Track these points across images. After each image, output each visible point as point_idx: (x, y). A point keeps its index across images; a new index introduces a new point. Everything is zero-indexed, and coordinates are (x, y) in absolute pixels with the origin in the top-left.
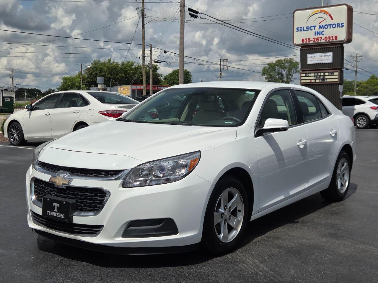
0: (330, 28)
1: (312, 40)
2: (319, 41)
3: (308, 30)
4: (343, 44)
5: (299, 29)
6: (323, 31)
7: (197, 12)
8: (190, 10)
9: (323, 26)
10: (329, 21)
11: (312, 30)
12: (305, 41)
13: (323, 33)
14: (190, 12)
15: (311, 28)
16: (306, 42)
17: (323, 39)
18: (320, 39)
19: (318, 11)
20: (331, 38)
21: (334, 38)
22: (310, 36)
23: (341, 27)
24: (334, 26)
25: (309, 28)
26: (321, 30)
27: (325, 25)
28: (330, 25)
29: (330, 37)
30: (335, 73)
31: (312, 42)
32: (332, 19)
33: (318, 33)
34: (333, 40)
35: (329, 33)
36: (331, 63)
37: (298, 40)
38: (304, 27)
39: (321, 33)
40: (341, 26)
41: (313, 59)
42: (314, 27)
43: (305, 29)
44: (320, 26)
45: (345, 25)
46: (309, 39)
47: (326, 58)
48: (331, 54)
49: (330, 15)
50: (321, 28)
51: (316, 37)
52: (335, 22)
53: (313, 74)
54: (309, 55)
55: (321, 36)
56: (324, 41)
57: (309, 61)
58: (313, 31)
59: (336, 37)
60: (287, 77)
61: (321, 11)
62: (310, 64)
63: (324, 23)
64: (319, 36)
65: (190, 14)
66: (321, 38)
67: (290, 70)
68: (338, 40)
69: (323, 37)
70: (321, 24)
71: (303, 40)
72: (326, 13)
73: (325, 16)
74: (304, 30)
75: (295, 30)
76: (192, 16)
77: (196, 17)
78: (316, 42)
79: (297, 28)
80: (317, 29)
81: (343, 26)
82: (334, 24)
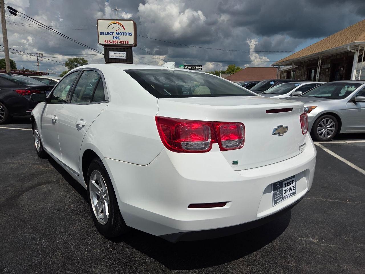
0: (123, 35)
1: (112, 42)
2: (117, 44)
4: (131, 47)
5: (102, 33)
6: (119, 37)
7: (17, 11)
8: (9, 7)
9: (118, 33)
10: (122, 30)
11: (111, 35)
12: (107, 42)
13: (119, 38)
14: (10, 10)
15: (111, 34)
16: (108, 43)
17: (119, 42)
18: (117, 42)
19: (115, 22)
20: (125, 42)
21: (126, 42)
22: (110, 39)
25: (109, 34)
26: (118, 36)
28: (123, 33)
29: (123, 41)
31: (111, 43)
32: (124, 29)
33: (115, 37)
34: (125, 43)
35: (123, 39)
36: (125, 59)
37: (102, 41)
38: (105, 32)
40: (130, 34)
41: (113, 55)
42: (113, 33)
43: (106, 34)
44: (116, 33)
45: (133, 34)
46: (110, 41)
47: (122, 55)
48: (125, 53)
50: (117, 35)
51: (114, 40)
52: (126, 31)
54: (110, 52)
55: (118, 40)
56: (120, 43)
57: (111, 56)
59: (128, 42)
61: (116, 22)
62: (111, 59)
63: (119, 31)
64: (116, 40)
65: (9, 11)
66: (118, 41)
68: (129, 43)
70: (117, 32)
71: (105, 41)
72: (120, 24)
73: (120, 26)
74: (106, 35)
75: (99, 34)
76: (12, 13)
77: (16, 15)
78: (115, 43)
79: (101, 33)
80: (115, 35)
81: (131, 35)
82: (126, 33)
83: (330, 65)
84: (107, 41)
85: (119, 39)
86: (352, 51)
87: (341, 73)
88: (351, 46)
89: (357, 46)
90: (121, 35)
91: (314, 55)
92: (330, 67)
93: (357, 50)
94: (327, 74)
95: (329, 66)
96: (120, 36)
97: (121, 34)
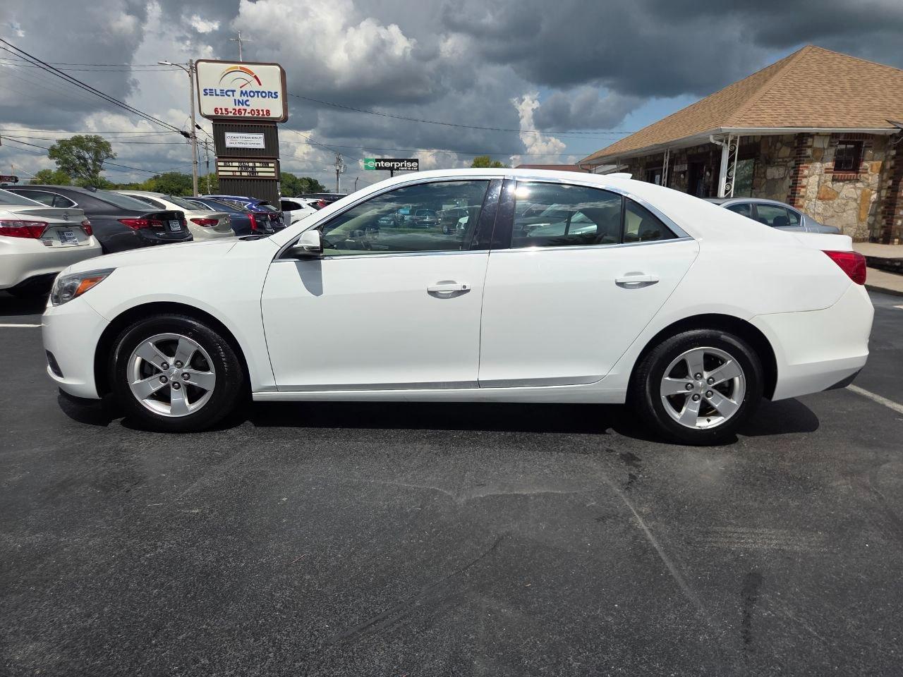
0: (258, 97)
1: (231, 112)
2: (243, 115)
3: (224, 95)
4: (275, 122)
5: (208, 91)
6: (248, 100)
9: (246, 92)
10: (254, 86)
11: (229, 96)
12: (220, 111)
13: (248, 103)
15: (228, 93)
16: (222, 113)
17: (249, 113)
18: (243, 112)
19: (236, 67)
20: (261, 113)
21: (265, 113)
22: (228, 105)
23: (275, 98)
24: (264, 94)
25: (224, 93)
26: (245, 98)
27: (251, 92)
28: (258, 92)
29: (258, 111)
30: (270, 165)
31: (230, 115)
32: (260, 84)
33: (239, 101)
34: (263, 115)
35: (257, 105)
36: (263, 149)
37: (208, 110)
38: (215, 90)
39: (245, 103)
40: (273, 95)
41: (234, 140)
42: (233, 91)
43: (218, 92)
44: (242, 92)
45: (280, 94)
46: (226, 110)
47: (255, 141)
48: (262, 136)
49: (256, 77)
50: (244, 95)
51: (237, 108)
52: (265, 88)
53: (237, 164)
54: (227, 134)
55: (245, 107)
56: (250, 115)
57: (228, 144)
58: (232, 99)
59: (268, 112)
60: (94, 164)
61: (241, 68)
62: (231, 148)
63: (247, 88)
64: (241, 107)
66: (245, 110)
67: (97, 153)
68: (271, 116)
69: (249, 110)
70: (244, 89)
71: (216, 110)
72: (250, 73)
73: (249, 78)
74: (216, 95)
75: (202, 92)
78: (238, 115)
79: (205, 90)
80: (237, 96)
81: (276, 97)
82: (263, 92)
83: (686, 165)
84: (221, 109)
85: (249, 105)
86: (718, 143)
87: (707, 181)
88: (715, 135)
89: (727, 134)
90: (253, 96)
91: (655, 147)
92: (686, 169)
93: (727, 143)
94: (682, 183)
95: (685, 167)
96: (249, 98)
97: (252, 94)
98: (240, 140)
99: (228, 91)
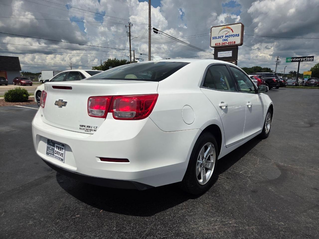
0: (231, 37)
1: (221, 44)
2: (225, 45)
3: (219, 38)
4: (237, 46)
5: (214, 38)
6: (228, 39)
7: (158, 30)
8: (154, 29)
9: (227, 36)
10: (231, 33)
14: (154, 30)
15: (221, 37)
16: (218, 45)
17: (227, 44)
18: (225, 43)
19: (225, 27)
20: (232, 43)
21: (233, 43)
23: (238, 36)
24: (234, 36)
25: (219, 37)
26: (226, 38)
27: (229, 36)
28: (232, 35)
30: (233, 63)
32: (233, 32)
33: (224, 40)
34: (233, 44)
35: (231, 40)
36: (231, 57)
37: (213, 44)
39: (227, 40)
40: (237, 36)
41: (221, 54)
42: (223, 36)
43: (217, 38)
44: (226, 36)
45: (240, 35)
46: (219, 43)
47: (229, 54)
48: (231, 52)
49: (232, 30)
50: (226, 37)
51: (223, 42)
52: (235, 33)
54: (219, 53)
55: (226, 41)
56: (228, 44)
57: (219, 56)
58: (222, 39)
59: (235, 42)
61: (226, 27)
62: (219, 58)
63: (228, 34)
64: (225, 42)
65: (154, 31)
66: (226, 43)
68: (236, 43)
69: (227, 42)
71: (216, 44)
72: (229, 28)
74: (217, 39)
75: (212, 38)
76: (155, 32)
77: (157, 33)
78: (223, 45)
80: (224, 38)
82: (234, 35)
85: (228, 41)
98: (223, 54)
99: (221, 36)
